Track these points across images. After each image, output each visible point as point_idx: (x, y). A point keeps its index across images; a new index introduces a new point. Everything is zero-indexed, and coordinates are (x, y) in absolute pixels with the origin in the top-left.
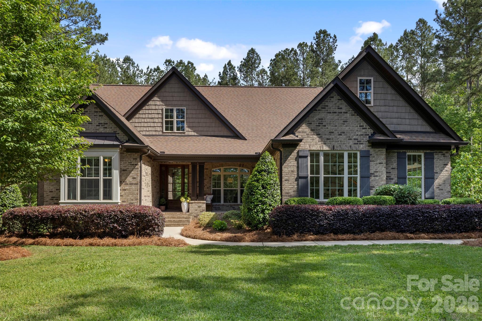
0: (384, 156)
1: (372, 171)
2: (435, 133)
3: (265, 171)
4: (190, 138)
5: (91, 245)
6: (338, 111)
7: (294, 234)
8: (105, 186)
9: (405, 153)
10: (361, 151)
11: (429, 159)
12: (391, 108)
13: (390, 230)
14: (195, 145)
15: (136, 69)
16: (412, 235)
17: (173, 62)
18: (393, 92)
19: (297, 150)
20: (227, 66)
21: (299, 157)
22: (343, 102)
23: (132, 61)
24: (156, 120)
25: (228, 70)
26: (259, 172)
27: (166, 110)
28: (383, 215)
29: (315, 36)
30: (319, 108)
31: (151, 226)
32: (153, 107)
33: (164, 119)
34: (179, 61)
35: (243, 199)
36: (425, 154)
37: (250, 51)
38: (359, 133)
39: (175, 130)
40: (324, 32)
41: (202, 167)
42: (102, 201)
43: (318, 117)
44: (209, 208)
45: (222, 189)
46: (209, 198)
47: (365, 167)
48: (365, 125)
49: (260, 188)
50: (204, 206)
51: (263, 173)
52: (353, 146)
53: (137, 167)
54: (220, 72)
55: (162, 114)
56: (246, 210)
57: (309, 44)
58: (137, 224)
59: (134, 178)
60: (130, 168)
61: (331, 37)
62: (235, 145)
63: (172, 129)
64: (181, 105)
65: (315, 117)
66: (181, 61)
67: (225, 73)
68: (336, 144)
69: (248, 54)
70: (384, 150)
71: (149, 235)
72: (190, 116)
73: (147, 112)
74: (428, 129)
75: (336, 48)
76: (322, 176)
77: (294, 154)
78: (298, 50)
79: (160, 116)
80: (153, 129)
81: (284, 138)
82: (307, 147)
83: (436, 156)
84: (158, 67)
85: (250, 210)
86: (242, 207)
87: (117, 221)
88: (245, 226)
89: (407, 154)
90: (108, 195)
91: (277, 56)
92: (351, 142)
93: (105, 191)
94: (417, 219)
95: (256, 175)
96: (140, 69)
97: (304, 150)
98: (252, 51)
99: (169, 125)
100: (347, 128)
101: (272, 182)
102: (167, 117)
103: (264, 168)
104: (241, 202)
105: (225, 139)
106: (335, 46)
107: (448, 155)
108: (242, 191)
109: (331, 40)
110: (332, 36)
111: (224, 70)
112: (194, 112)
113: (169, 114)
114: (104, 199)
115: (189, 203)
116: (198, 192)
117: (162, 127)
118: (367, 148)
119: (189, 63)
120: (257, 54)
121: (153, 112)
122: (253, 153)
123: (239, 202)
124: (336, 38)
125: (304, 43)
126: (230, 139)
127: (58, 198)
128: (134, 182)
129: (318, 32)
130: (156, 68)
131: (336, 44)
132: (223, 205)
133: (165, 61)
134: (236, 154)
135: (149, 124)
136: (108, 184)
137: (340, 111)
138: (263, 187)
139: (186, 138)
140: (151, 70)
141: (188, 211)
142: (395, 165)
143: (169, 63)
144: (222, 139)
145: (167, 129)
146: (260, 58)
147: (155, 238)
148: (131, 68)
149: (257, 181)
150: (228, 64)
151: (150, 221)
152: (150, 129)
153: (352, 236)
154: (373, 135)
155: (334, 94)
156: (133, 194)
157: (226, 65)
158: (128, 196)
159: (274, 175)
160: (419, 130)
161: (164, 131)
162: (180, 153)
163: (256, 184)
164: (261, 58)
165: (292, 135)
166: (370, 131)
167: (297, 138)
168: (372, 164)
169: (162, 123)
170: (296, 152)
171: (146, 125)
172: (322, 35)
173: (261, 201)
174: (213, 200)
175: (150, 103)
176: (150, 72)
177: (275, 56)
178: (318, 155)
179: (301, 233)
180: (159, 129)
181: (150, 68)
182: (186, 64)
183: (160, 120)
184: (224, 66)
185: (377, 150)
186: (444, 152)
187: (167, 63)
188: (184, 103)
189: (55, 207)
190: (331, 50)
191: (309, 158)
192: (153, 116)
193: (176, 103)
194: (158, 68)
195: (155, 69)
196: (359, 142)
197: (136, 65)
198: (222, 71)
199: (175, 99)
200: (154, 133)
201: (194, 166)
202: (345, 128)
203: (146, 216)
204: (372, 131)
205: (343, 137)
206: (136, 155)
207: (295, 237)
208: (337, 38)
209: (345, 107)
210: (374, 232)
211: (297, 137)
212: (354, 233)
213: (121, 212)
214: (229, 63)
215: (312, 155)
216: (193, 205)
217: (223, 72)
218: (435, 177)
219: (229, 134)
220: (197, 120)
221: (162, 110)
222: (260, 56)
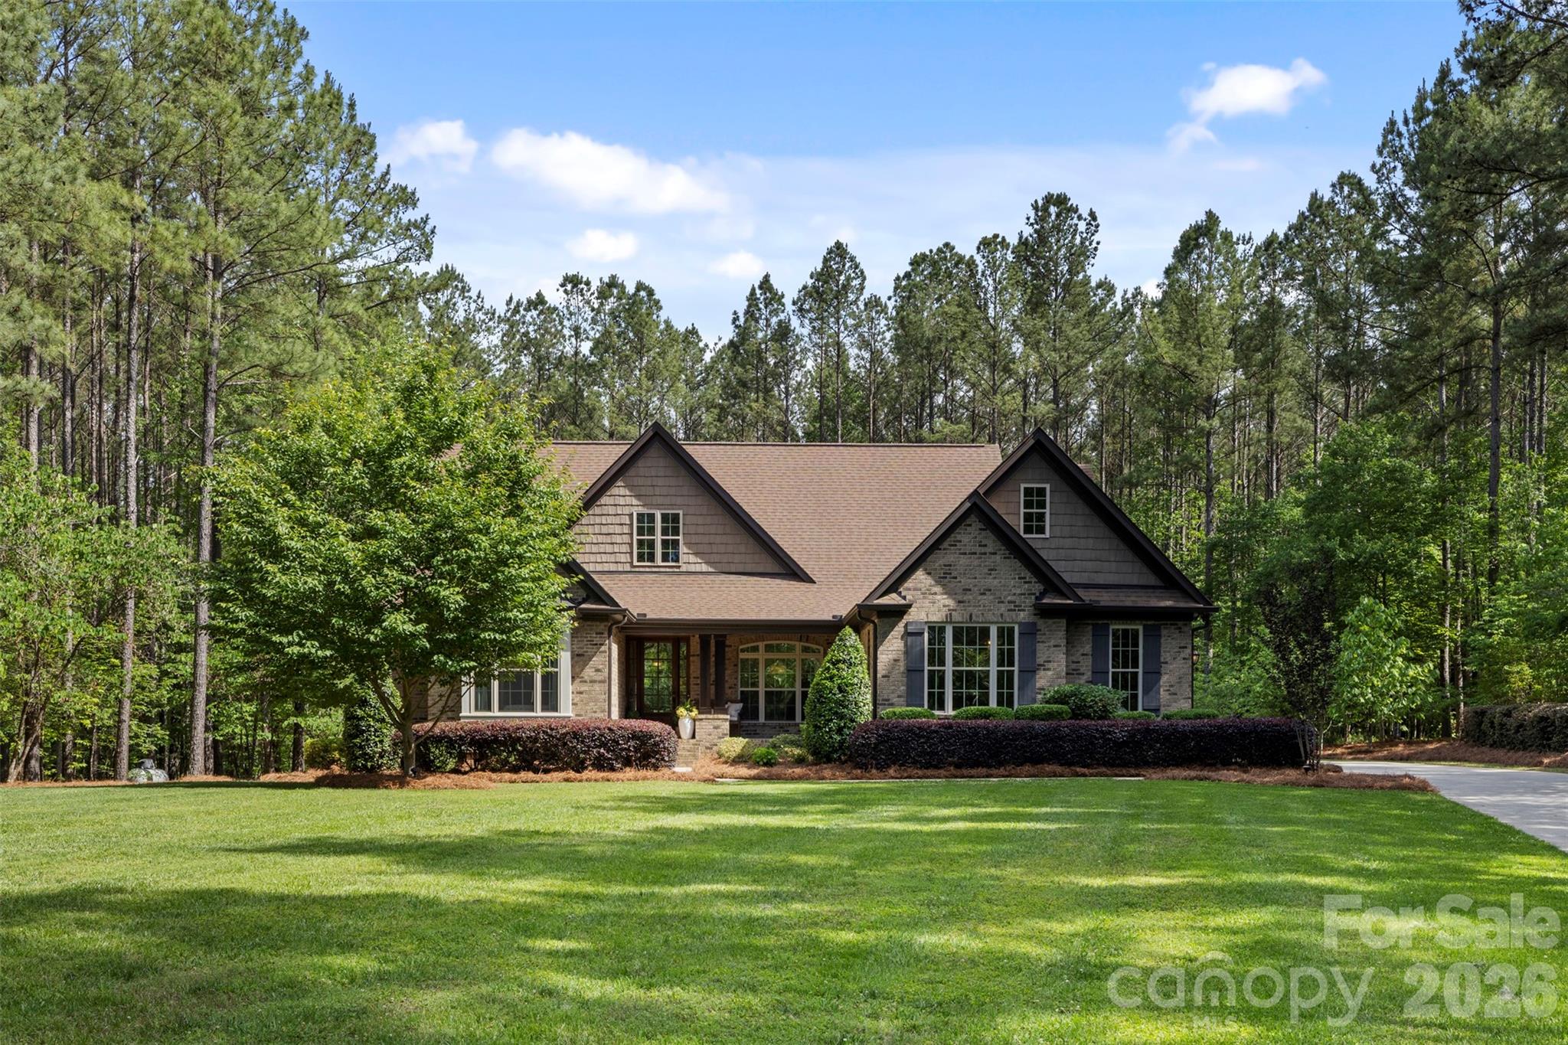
0: (1062, 634)
1: (1040, 661)
2: (1165, 588)
3: (844, 661)
4: (692, 577)
5: (567, 780)
6: (978, 550)
7: (889, 767)
8: (544, 686)
9: (1107, 625)
10: (1020, 624)
11: (1153, 635)
12: (1082, 541)
13: (1048, 761)
14: (704, 594)
15: (473, 306)
16: (1085, 770)
17: (588, 283)
18: (1087, 511)
19: (904, 621)
20: (758, 292)
21: (907, 634)
22: (988, 533)
23: (462, 281)
24: (618, 539)
25: (762, 306)
26: (834, 664)
27: (641, 516)
28: (1037, 736)
29: (1032, 214)
30: (945, 545)
31: (657, 752)
32: (611, 510)
33: (635, 537)
34: (606, 280)
35: (807, 710)
36: (1145, 627)
37: (830, 252)
38: (1018, 591)
39: (659, 561)
40: (1061, 200)
41: (721, 645)
42: (540, 714)
43: (941, 562)
44: (735, 730)
45: (762, 690)
46: (735, 708)
47: (1029, 653)
48: (1028, 575)
49: (836, 691)
50: (727, 725)
51: (841, 665)
52: (1006, 614)
53: (603, 648)
54: (735, 313)
55: (631, 525)
56: (811, 729)
57: (1013, 240)
58: (637, 750)
59: (598, 670)
60: (590, 650)
61: (1080, 218)
62: (791, 596)
63: (651, 557)
64: (672, 506)
65: (939, 560)
66: (613, 277)
67: (752, 315)
68: (975, 611)
69: (826, 260)
70: (1063, 622)
71: (656, 768)
72: (692, 530)
73: (598, 520)
74: (1152, 579)
75: (1096, 249)
76: (949, 668)
77: (899, 629)
78: (978, 258)
79: (626, 530)
80: (612, 558)
81: (881, 601)
82: (923, 617)
83: (1164, 632)
84: (539, 295)
85: (817, 728)
86: (804, 726)
87: (603, 745)
88: (810, 758)
89: (1112, 627)
90: (550, 701)
91: (916, 262)
92: (1003, 608)
93: (545, 696)
94: (1092, 743)
95: (828, 669)
96: (487, 306)
97: (916, 623)
98: (839, 251)
99: (646, 552)
100: (996, 582)
101: (856, 680)
102: (641, 531)
103: (842, 656)
104: (803, 718)
105: (769, 580)
106: (1094, 245)
107: (1185, 629)
108: (804, 695)
109: (1082, 226)
110: (1084, 212)
111: (749, 306)
112: (700, 520)
113: (645, 522)
114: (543, 710)
115: (694, 720)
116: (713, 697)
117: (631, 553)
118: (1032, 619)
119: (640, 286)
120: (852, 259)
121: (610, 520)
122: (827, 616)
123: (798, 719)
124: (1094, 218)
125: (996, 236)
126: (778, 581)
127: (458, 707)
128: (599, 677)
129: (1040, 203)
130: (534, 297)
131: (1096, 238)
132: (764, 725)
133: (561, 280)
134: (792, 618)
135: (602, 548)
136: (550, 681)
137: (983, 550)
138: (841, 690)
139: (682, 577)
140: (519, 304)
141: (693, 737)
142: (1088, 648)
143: (575, 286)
144: (762, 580)
145: (641, 558)
146: (862, 272)
147: (665, 771)
148: (461, 305)
149: (831, 679)
150: (761, 287)
151: (656, 744)
152: (605, 558)
153: (984, 771)
154: (1043, 595)
155: (973, 518)
156: (596, 701)
157: (753, 289)
158: (586, 704)
159: (859, 668)
160: (1135, 582)
161: (636, 563)
162: (676, 616)
163: (828, 684)
164: (866, 273)
165: (894, 595)
166: (1038, 588)
167: (903, 602)
168: (1040, 647)
169: (631, 545)
170: (901, 624)
171: (595, 549)
172: (1053, 210)
173: (836, 713)
174: (742, 715)
175: (604, 500)
176: (516, 311)
177: (911, 264)
178: (942, 630)
179: (901, 765)
180: (623, 558)
181: (515, 301)
182: (631, 289)
183: (626, 539)
184: (748, 293)
185: (1050, 621)
186: (1180, 623)
187: (569, 287)
188: (679, 501)
189: (452, 724)
190: (1081, 255)
191: (926, 635)
192: (611, 529)
193: (660, 500)
194: (540, 300)
195: (530, 301)
196: (1018, 608)
197: (473, 294)
198: (742, 306)
199: (658, 491)
200: (613, 567)
201: (704, 641)
202: (992, 582)
203: (651, 737)
204: (1042, 588)
205: (989, 597)
206: (602, 626)
207: (891, 772)
208: (1099, 221)
209: (991, 543)
210: (1022, 764)
211: (904, 598)
212: (989, 767)
213: (610, 729)
214: (766, 284)
215: (931, 629)
216: (704, 723)
217: (747, 312)
218: (1163, 671)
219: (777, 569)
220: (706, 539)
221: (631, 515)
222: (862, 266)
